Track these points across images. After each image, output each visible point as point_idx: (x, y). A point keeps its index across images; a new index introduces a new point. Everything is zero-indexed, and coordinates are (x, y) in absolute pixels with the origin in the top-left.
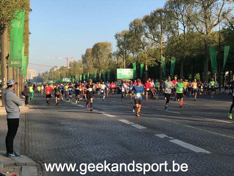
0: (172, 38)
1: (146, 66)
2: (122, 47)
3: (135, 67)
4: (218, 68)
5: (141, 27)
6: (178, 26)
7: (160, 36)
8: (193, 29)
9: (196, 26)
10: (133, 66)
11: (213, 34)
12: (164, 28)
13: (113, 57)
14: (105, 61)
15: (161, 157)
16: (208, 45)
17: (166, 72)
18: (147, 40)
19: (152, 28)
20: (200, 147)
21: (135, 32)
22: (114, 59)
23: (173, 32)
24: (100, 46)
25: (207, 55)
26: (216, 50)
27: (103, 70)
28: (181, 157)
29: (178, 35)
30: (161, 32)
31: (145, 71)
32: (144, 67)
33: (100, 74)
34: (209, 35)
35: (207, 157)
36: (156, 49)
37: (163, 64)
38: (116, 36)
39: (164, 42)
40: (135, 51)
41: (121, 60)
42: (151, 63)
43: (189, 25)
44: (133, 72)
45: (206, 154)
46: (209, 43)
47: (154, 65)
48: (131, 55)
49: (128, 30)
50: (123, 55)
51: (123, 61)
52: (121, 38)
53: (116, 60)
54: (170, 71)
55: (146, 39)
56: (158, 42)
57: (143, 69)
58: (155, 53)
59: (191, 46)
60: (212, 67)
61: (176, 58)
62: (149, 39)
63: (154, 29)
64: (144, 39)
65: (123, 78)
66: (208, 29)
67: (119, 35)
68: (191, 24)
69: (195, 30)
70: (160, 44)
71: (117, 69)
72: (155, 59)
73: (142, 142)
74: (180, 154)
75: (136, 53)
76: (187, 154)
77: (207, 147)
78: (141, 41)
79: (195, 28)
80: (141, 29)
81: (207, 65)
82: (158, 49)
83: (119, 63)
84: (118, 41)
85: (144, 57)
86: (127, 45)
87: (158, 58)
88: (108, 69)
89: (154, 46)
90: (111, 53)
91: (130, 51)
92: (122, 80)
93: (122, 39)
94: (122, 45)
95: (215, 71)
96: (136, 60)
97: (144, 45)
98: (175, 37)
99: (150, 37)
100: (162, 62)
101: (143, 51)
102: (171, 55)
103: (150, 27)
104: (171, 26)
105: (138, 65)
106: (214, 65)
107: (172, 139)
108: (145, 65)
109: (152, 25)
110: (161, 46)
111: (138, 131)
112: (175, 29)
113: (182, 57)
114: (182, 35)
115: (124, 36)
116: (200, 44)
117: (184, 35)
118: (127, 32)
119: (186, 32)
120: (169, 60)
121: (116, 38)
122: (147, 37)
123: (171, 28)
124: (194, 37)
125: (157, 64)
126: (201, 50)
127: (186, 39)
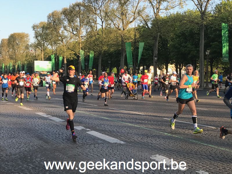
0: (91, 32)
1: (65, 59)
2: (40, 39)
3: (54, 59)
4: (133, 62)
5: (59, 20)
6: (96, 21)
7: (79, 29)
8: (110, 24)
9: (113, 22)
10: (52, 58)
11: (129, 31)
12: (83, 22)
13: (30, 49)
14: (22, 52)
15: (77, 148)
16: (125, 41)
17: (85, 65)
18: (66, 33)
19: (71, 21)
20: (115, 138)
21: (54, 24)
22: (32, 51)
23: (91, 26)
24: (17, 37)
25: (124, 50)
26: (132, 46)
27: (19, 62)
28: (97, 148)
29: (97, 30)
30: (80, 26)
31: (64, 64)
32: (63, 60)
33: (16, 66)
34: (125, 31)
35: (122, 147)
36: (75, 43)
37: (82, 58)
38: (34, 27)
39: (82, 35)
40: (53, 43)
41: (38, 52)
42: (70, 56)
43: (107, 21)
44: (51, 65)
45: (120, 145)
46: (126, 39)
47: (73, 58)
48: (49, 47)
49: (47, 22)
50: (41, 47)
51: (42, 53)
52: (38, 30)
53: (33, 51)
54: (88, 64)
55: (65, 31)
56: (77, 36)
57: (61, 62)
58: (74, 46)
59: (109, 42)
60: (128, 62)
61: (95, 52)
62: (68, 32)
63: (72, 22)
64: (62, 31)
65: (41, 70)
66: (125, 25)
67: (37, 26)
68: (109, 19)
69: (112, 26)
70: (79, 37)
71: (35, 62)
72: (74, 52)
74: (97, 145)
75: (54, 45)
76: (102, 145)
77: (122, 137)
78: (59, 33)
79: (112, 24)
80: (60, 21)
81: (124, 59)
82: (77, 42)
83: (37, 55)
84: (36, 33)
85: (62, 49)
86: (45, 37)
87: (77, 51)
88: (25, 61)
89: (73, 39)
90: (28, 45)
91: (48, 43)
92: (40, 73)
93: (40, 30)
94: (39, 37)
95: (130, 66)
96: (54, 53)
97: (63, 38)
98: (94, 31)
99: (69, 30)
100: (81, 56)
101: (62, 43)
102: (89, 49)
103: (68, 20)
104: (89, 21)
105: (57, 58)
106: (130, 60)
107: (89, 131)
108: (64, 58)
109: (71, 18)
110: (80, 40)
111: (56, 123)
112: (93, 24)
113: (101, 51)
114: (100, 30)
115: (42, 27)
116: (117, 39)
117: (102, 29)
118: (46, 24)
119: (104, 27)
120: (88, 54)
121: (34, 29)
122: (65, 30)
123: (90, 22)
124: (112, 32)
125: (76, 57)
126: (118, 45)
127: (104, 34)
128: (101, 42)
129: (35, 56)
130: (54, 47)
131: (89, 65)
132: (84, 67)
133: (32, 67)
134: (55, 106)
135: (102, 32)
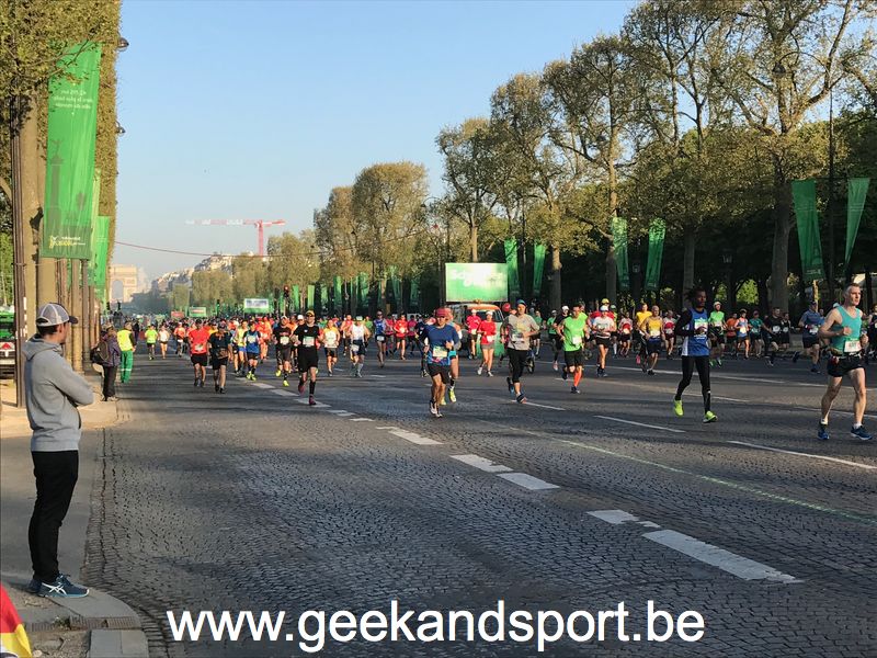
0: (653, 147)
1: (556, 254)
2: (464, 182)
3: (515, 256)
4: (825, 258)
5: (534, 107)
6: (675, 104)
7: (608, 139)
8: (729, 114)
9: (742, 104)
10: (507, 253)
11: (806, 135)
12: (624, 112)
13: (431, 220)
14: (401, 232)
15: (611, 596)
16: (789, 175)
17: (631, 274)
18: (559, 157)
19: (577, 110)
20: (759, 558)
21: (514, 125)
22: (436, 226)
23: (655, 126)
24: (384, 179)
25: (785, 211)
26: (819, 194)
27: (393, 269)
28: (686, 598)
29: (676, 138)
30: (612, 127)
31: (553, 273)
32: (549, 258)
33: (383, 284)
34: (791, 137)
35: (787, 596)
36: (592, 191)
37: (618, 245)
38: (444, 142)
39: (621, 161)
40: (513, 197)
41: (460, 230)
42: (573, 242)
43: (716, 100)
44: (506, 277)
45: (782, 588)
46: (792, 168)
47: (586, 248)
48: (499, 211)
49: (489, 119)
50: (469, 212)
51: (470, 233)
52: (459, 149)
53: (442, 229)
54: (643, 272)
55: (556, 150)
56: (600, 164)
57: (542, 263)
58: (590, 205)
59: (724, 180)
60: (803, 258)
61: (669, 223)
62: (565, 153)
63: (583, 112)
64: (546, 151)
65: (468, 298)
66: (788, 115)
67: (455, 137)
68: (725, 94)
69: (739, 119)
70: (608, 169)
71: (447, 264)
72: (590, 227)
73: (540, 540)
74: (686, 587)
75: (516, 203)
76: (709, 585)
77: (786, 559)
78: (534, 157)
79: (738, 111)
80: (538, 113)
81: (785, 248)
82: (599, 188)
83: (454, 243)
84: (451, 161)
85: (546, 218)
86: (483, 173)
87: (600, 221)
88: (412, 265)
89: (584, 178)
90: (424, 206)
91: (494, 196)
92: (465, 307)
93: (464, 150)
94: (463, 176)
95: (813, 272)
96: (516, 231)
97: (548, 174)
98: (664, 144)
99: (570, 144)
100: (615, 239)
101: (545, 195)
102: (649, 213)
103: (570, 108)
104: (648, 105)
105: (526, 251)
106: (809, 250)
107: (653, 529)
108: (550, 250)
109: (578, 99)
110: (613, 179)
111: (527, 497)
112: (662, 116)
113: (691, 219)
114: (689, 138)
115: (471, 139)
116: (758, 170)
117: (697, 135)
118: (485, 126)
119: (704, 125)
120: (643, 230)
121: (444, 148)
122: (557, 143)
123: (650, 109)
124: (736, 144)
125: (595, 246)
126: (762, 194)
127: (705, 150)
128: (695, 183)
129: (448, 247)
130: (514, 210)
131: (647, 275)
132: (625, 282)
133: (438, 288)
134: (523, 431)
135: (698, 143)
